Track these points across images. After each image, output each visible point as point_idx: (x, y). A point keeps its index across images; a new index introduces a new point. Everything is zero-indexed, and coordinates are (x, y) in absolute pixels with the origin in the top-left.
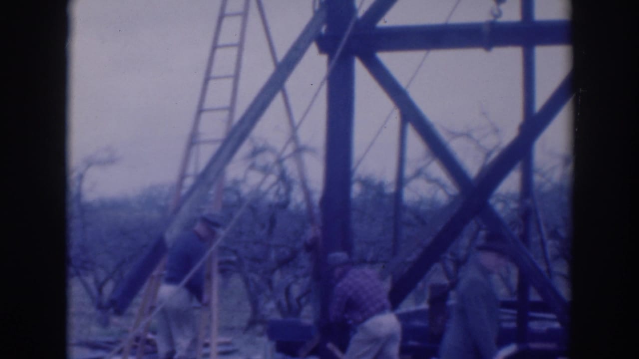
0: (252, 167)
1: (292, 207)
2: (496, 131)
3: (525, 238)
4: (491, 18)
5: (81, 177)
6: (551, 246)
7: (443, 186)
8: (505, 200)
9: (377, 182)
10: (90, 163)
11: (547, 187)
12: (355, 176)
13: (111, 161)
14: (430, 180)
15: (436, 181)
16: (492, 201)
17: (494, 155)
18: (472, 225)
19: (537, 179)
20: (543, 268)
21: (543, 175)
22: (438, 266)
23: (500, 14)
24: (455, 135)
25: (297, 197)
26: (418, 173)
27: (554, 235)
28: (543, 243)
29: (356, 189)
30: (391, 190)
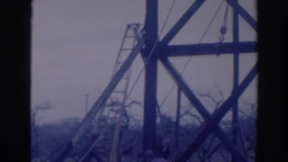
0: (112, 110)
1: (130, 127)
2: (221, 94)
3: (235, 141)
4: (219, 41)
5: (35, 114)
6: (247, 144)
7: (198, 118)
8: (226, 124)
9: (168, 116)
10: (38, 109)
11: (245, 118)
12: (158, 114)
13: (48, 108)
14: (192, 115)
15: (195, 116)
16: (220, 124)
17: (220, 104)
18: (211, 135)
19: (240, 114)
20: (242, 154)
21: (243, 112)
22: (196, 154)
23: (223, 39)
24: (202, 96)
25: (132, 123)
26: (187, 113)
27: (248, 139)
28: (243, 143)
29: (158, 120)
30: (174, 120)
